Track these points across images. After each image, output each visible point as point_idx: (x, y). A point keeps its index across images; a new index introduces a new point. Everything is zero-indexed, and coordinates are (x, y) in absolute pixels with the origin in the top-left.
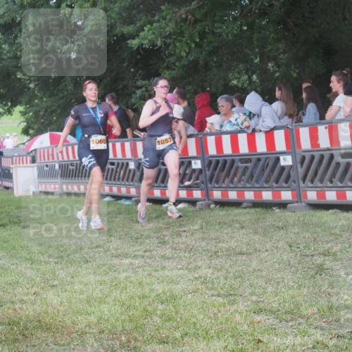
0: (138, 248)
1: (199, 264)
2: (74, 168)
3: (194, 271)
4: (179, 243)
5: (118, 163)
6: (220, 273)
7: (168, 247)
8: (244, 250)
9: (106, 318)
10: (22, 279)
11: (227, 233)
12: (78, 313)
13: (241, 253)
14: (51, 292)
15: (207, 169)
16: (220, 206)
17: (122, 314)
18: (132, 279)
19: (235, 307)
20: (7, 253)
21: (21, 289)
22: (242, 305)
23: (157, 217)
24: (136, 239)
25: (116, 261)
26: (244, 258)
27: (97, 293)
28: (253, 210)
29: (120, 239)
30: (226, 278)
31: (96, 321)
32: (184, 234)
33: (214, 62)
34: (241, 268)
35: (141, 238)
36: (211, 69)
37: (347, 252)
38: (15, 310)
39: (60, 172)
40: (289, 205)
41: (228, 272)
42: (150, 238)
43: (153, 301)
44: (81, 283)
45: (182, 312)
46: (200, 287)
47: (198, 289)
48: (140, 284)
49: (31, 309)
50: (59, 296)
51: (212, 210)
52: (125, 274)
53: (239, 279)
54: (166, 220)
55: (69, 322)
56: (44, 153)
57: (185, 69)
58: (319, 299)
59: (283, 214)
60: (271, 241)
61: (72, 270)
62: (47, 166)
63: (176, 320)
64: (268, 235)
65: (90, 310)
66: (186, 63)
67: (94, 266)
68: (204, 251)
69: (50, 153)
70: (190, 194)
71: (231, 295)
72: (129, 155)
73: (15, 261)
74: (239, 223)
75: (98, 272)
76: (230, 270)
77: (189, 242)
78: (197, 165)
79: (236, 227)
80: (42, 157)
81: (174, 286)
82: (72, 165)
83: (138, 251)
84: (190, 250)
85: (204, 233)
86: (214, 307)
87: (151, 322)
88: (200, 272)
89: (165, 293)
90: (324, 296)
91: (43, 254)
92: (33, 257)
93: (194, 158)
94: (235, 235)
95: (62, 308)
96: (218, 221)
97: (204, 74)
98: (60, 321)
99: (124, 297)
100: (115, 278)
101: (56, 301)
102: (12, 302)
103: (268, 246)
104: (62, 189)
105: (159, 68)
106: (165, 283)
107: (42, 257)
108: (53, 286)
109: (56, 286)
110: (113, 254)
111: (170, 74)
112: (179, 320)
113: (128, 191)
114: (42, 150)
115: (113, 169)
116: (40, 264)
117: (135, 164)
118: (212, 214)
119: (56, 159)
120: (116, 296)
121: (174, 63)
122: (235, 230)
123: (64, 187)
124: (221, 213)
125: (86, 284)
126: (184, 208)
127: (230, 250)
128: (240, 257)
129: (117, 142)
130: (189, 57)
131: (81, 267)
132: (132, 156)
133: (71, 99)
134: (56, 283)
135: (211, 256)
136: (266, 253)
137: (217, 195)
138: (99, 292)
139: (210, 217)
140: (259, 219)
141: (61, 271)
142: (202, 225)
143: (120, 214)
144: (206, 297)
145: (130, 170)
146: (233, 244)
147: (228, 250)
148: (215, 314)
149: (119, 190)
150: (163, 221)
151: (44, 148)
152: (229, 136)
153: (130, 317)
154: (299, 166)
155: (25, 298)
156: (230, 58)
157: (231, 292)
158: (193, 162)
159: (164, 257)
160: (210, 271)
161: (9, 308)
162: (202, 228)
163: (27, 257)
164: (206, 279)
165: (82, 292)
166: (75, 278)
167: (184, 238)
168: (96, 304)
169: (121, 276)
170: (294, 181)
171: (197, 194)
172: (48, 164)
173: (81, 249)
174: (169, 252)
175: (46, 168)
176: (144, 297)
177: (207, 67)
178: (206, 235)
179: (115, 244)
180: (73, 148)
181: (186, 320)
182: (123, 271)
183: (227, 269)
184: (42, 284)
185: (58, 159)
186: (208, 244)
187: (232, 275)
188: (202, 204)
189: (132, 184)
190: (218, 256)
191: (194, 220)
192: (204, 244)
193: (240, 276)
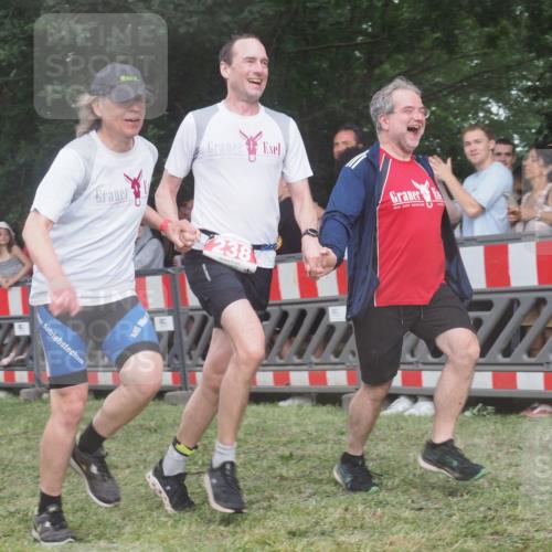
1: (17, 490)
3: (9, 502)
37: (254, 467)
40: (168, 394)
46: (16, 528)
47: (13, 531)
51: (45, 402)
53: (80, 514)
57: (10, 178)
58: (206, 542)
59: (157, 408)
60: (136, 451)
64: (133, 442)
66: (13, 168)
68: (29, 468)
70: (10, 377)
77: (4, 454)
78: (22, 329)
84: (5, 467)
85: (28, 439)
88: (18, 503)
90: (213, 537)
93: (19, 319)
103: (131, 460)
118: (45, 409)
130: (17, 159)
136: (127, 471)
139: (40, 413)
142: (27, 427)
154: (184, 332)
158: (16, 325)
162: (25, 433)
164: (27, 515)
170: (176, 356)
171: (21, 377)
178: (33, 443)
188: (29, 393)
191: (14, 418)
192: (27, 457)
193: (82, 509)
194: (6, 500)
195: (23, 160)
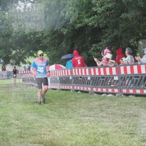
0: (92, 113)
1: (118, 120)
2: (65, 79)
4: (109, 111)
5: (83, 77)
6: (126, 124)
7: (104, 112)
8: (136, 114)
9: (79, 142)
10: (44, 125)
11: (129, 107)
12: (68, 139)
13: (135, 116)
14: (56, 130)
15: (120, 80)
16: (126, 96)
17: (86, 140)
18: (89, 126)
19: (133, 139)
20: (38, 114)
21: (43, 129)
22: (137, 138)
23: (100, 100)
24: (91, 109)
25: (82, 118)
26: (137, 118)
27: (75, 132)
28: (140, 98)
29: (84, 109)
30: (129, 127)
31: (75, 143)
32: (111, 107)
33: (124, 36)
34: (135, 122)
35: (93, 108)
36: (123, 39)
38: (41, 138)
39: (59, 81)
41: (130, 124)
42: (96, 108)
43: (98, 135)
44: (68, 127)
45: (111, 140)
46: (118, 130)
47: (117, 131)
48: (93, 128)
49: (48, 137)
50: (59, 132)
51: (122, 97)
52: (87, 124)
53: (135, 127)
54: (103, 101)
55: (63, 143)
56: (53, 73)
57: (112, 39)
61: (64, 121)
62: (54, 78)
63: (109, 144)
65: (72, 138)
67: (74, 120)
68: (119, 114)
69: (55, 72)
70: (113, 90)
71: (132, 134)
72: (88, 74)
73: (41, 117)
74: (134, 103)
75: (75, 122)
76: (131, 123)
77: (113, 111)
78: (116, 78)
79: (133, 105)
80: (52, 74)
81: (107, 129)
82: (64, 78)
83: (92, 114)
84: (113, 114)
86: (125, 138)
87: (98, 144)
88: (118, 123)
89: (104, 132)
91: (52, 115)
92: (48, 116)
93: (115, 75)
94: (132, 108)
95: (61, 137)
96: (125, 102)
97: (120, 41)
98: (60, 143)
99: (86, 133)
100: (82, 125)
101: (58, 134)
102: (40, 134)
104: (60, 87)
105: (101, 39)
106: (103, 128)
107: (52, 116)
108: (57, 128)
109: (58, 128)
110: (81, 115)
111: (106, 41)
112: (110, 144)
113: (87, 89)
114: (52, 71)
115: (81, 80)
116: (51, 119)
117: (90, 78)
118: (123, 99)
119: (57, 75)
120: (83, 133)
121: (107, 37)
122: (132, 106)
123: (61, 87)
124: (126, 99)
125: (70, 128)
126: (111, 96)
127: (130, 114)
128: (135, 118)
129: (83, 68)
130: (114, 34)
131: (68, 120)
132: (89, 74)
133: (64, 51)
134: (58, 127)
135: (123, 117)
137: (125, 91)
138: (76, 131)
140: (143, 101)
141: (60, 122)
142: (118, 104)
143: (84, 98)
144: (121, 134)
145: (88, 80)
146: (132, 112)
147: (129, 114)
148: (125, 142)
149: (84, 88)
150: (102, 102)
151: (53, 71)
152: (129, 66)
153: (89, 142)
155: (45, 133)
156: (131, 34)
157: (132, 133)
158: (114, 77)
159: (102, 117)
160: (122, 123)
161: (39, 137)
163: (46, 115)
164: (121, 127)
165: (69, 131)
166: (66, 125)
167: (111, 109)
168: (75, 136)
169: (84, 124)
171: (116, 91)
172: (55, 77)
173: (68, 112)
174: (105, 115)
175: (53, 79)
176: (95, 134)
177: (121, 38)
178: (120, 108)
179: (82, 111)
180: (65, 71)
181: (113, 144)
182: (86, 123)
183: (130, 123)
184: (53, 127)
185: (59, 75)
186: (121, 112)
187: (132, 125)
188: (118, 95)
189: (89, 86)
190: (125, 117)
191: (115, 101)
192: (119, 111)
193: (135, 126)
194: (115, 123)
195: (115, 34)
